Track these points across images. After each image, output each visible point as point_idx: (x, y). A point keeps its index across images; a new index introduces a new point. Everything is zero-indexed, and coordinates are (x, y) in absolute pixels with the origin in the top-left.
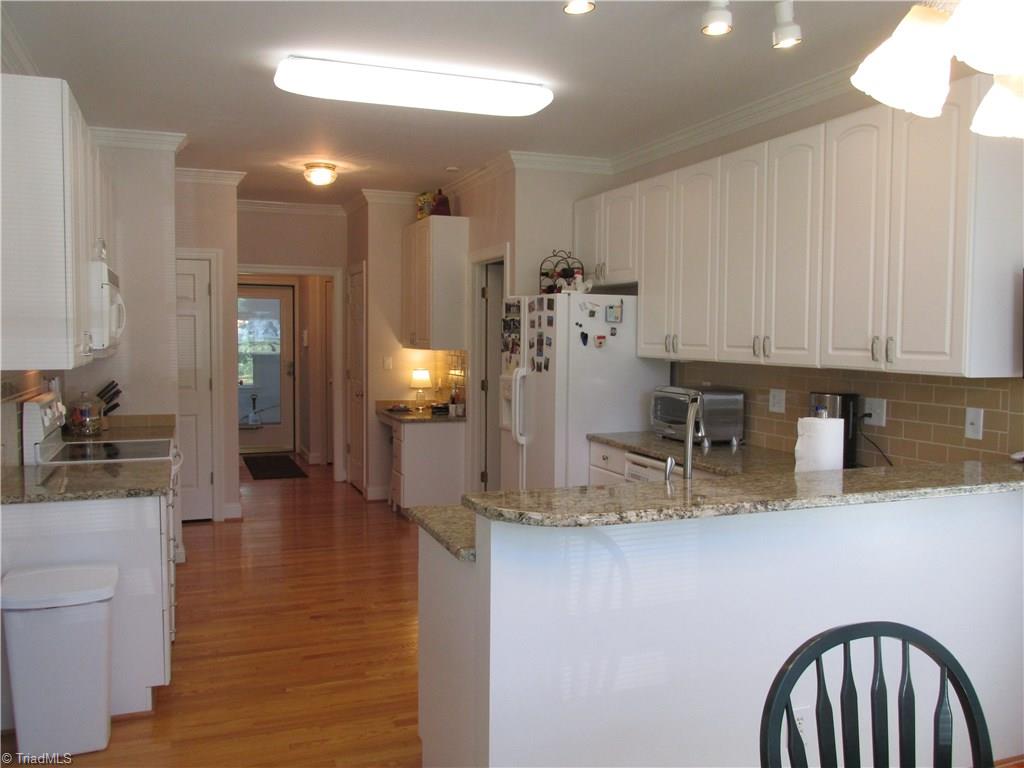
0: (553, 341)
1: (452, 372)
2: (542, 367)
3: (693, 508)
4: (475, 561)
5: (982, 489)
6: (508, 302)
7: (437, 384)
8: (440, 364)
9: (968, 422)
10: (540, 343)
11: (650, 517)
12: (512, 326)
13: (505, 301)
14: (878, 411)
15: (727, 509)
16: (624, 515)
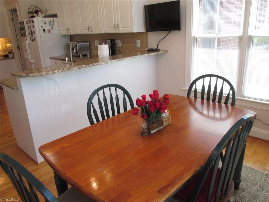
0: (35, 32)
1: (8, 44)
2: (33, 40)
3: (71, 68)
4: (18, 89)
5: (137, 57)
6: (20, 22)
7: (3, 49)
8: (3, 42)
9: (137, 43)
10: (32, 33)
11: (61, 71)
12: (22, 29)
13: (19, 21)
14: (119, 43)
15: (80, 67)
16: (54, 71)
